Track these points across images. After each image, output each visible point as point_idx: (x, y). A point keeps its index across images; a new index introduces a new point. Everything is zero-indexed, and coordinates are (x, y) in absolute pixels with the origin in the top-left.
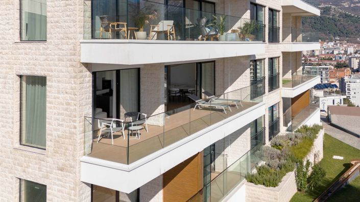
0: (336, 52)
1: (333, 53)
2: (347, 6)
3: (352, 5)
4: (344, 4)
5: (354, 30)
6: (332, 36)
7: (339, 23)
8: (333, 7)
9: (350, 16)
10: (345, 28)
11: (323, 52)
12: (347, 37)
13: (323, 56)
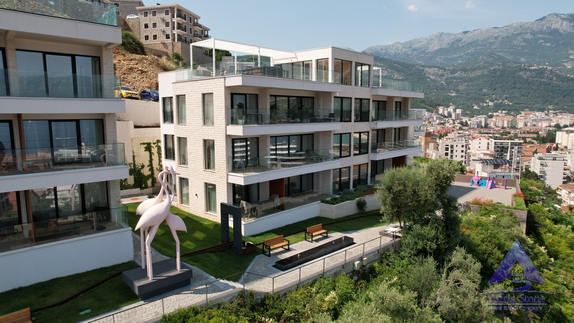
0: (545, 125)
4: (566, 64)
8: (549, 68)
9: (572, 79)
13: (528, 129)
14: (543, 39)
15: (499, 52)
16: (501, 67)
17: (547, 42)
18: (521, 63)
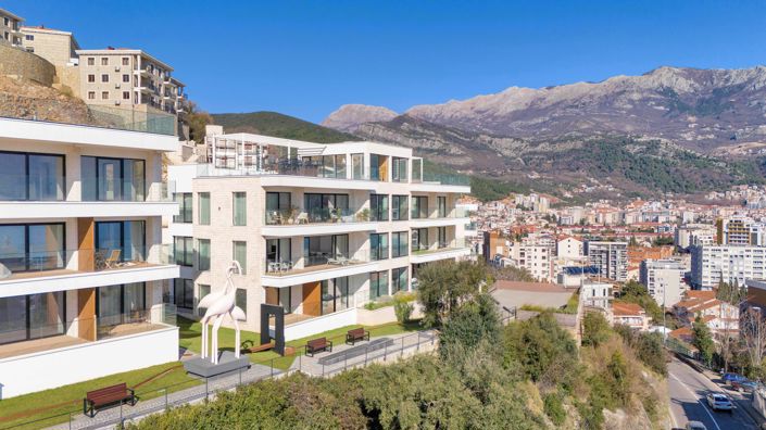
0: (662, 219)
1: (657, 220)
2: (690, 139)
3: (700, 137)
4: (685, 136)
5: (701, 180)
6: (660, 191)
7: (673, 169)
8: (664, 140)
9: (694, 157)
10: (684, 178)
11: (640, 219)
12: (686, 193)
13: (639, 226)
14: (654, 100)
15: (595, 116)
16: (600, 138)
17: (659, 105)
18: (626, 133)
